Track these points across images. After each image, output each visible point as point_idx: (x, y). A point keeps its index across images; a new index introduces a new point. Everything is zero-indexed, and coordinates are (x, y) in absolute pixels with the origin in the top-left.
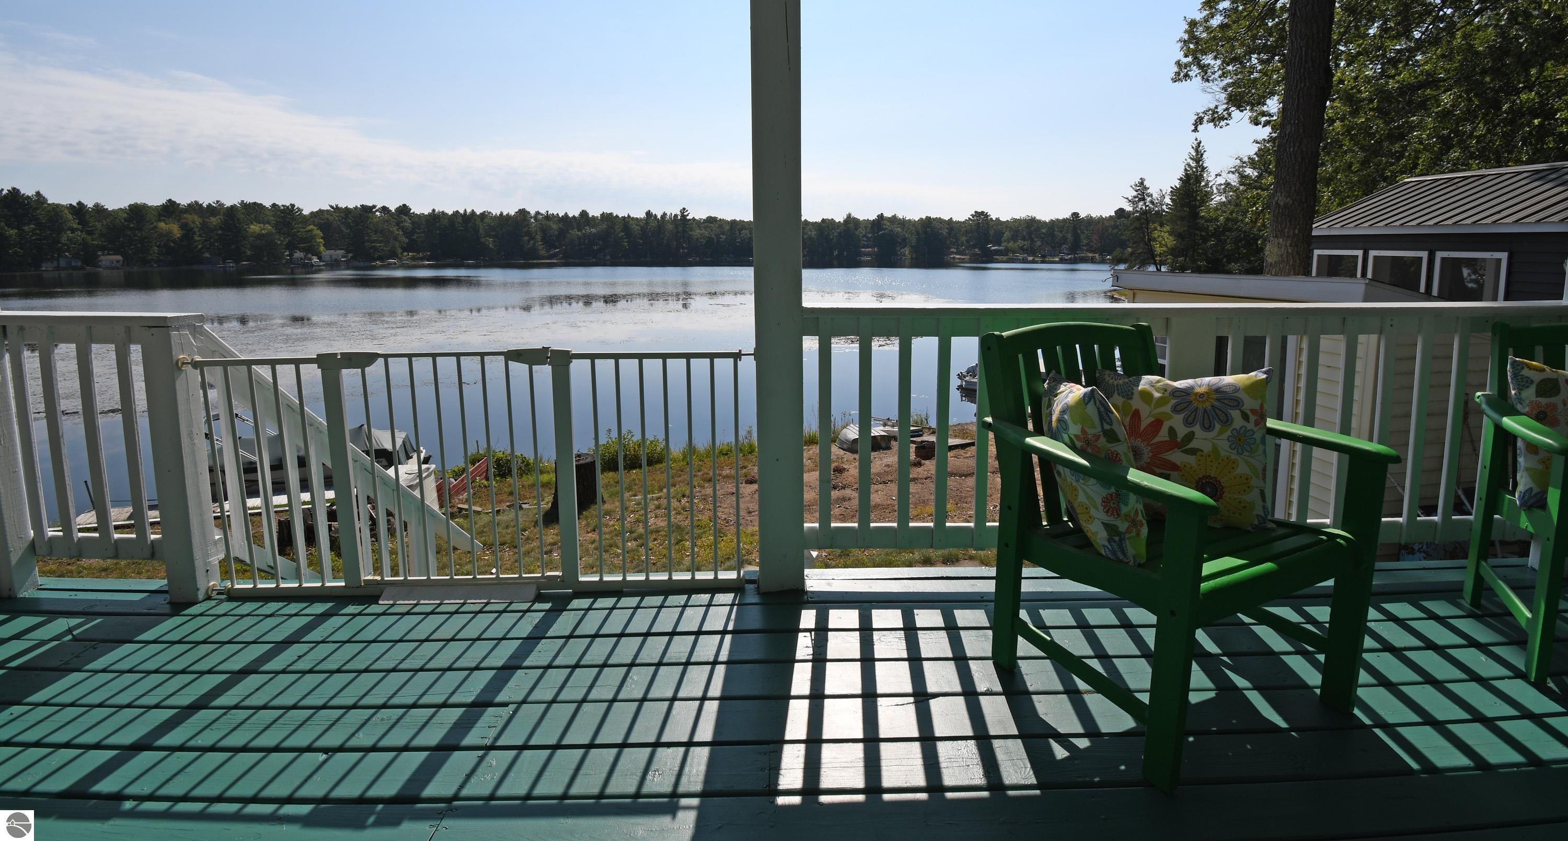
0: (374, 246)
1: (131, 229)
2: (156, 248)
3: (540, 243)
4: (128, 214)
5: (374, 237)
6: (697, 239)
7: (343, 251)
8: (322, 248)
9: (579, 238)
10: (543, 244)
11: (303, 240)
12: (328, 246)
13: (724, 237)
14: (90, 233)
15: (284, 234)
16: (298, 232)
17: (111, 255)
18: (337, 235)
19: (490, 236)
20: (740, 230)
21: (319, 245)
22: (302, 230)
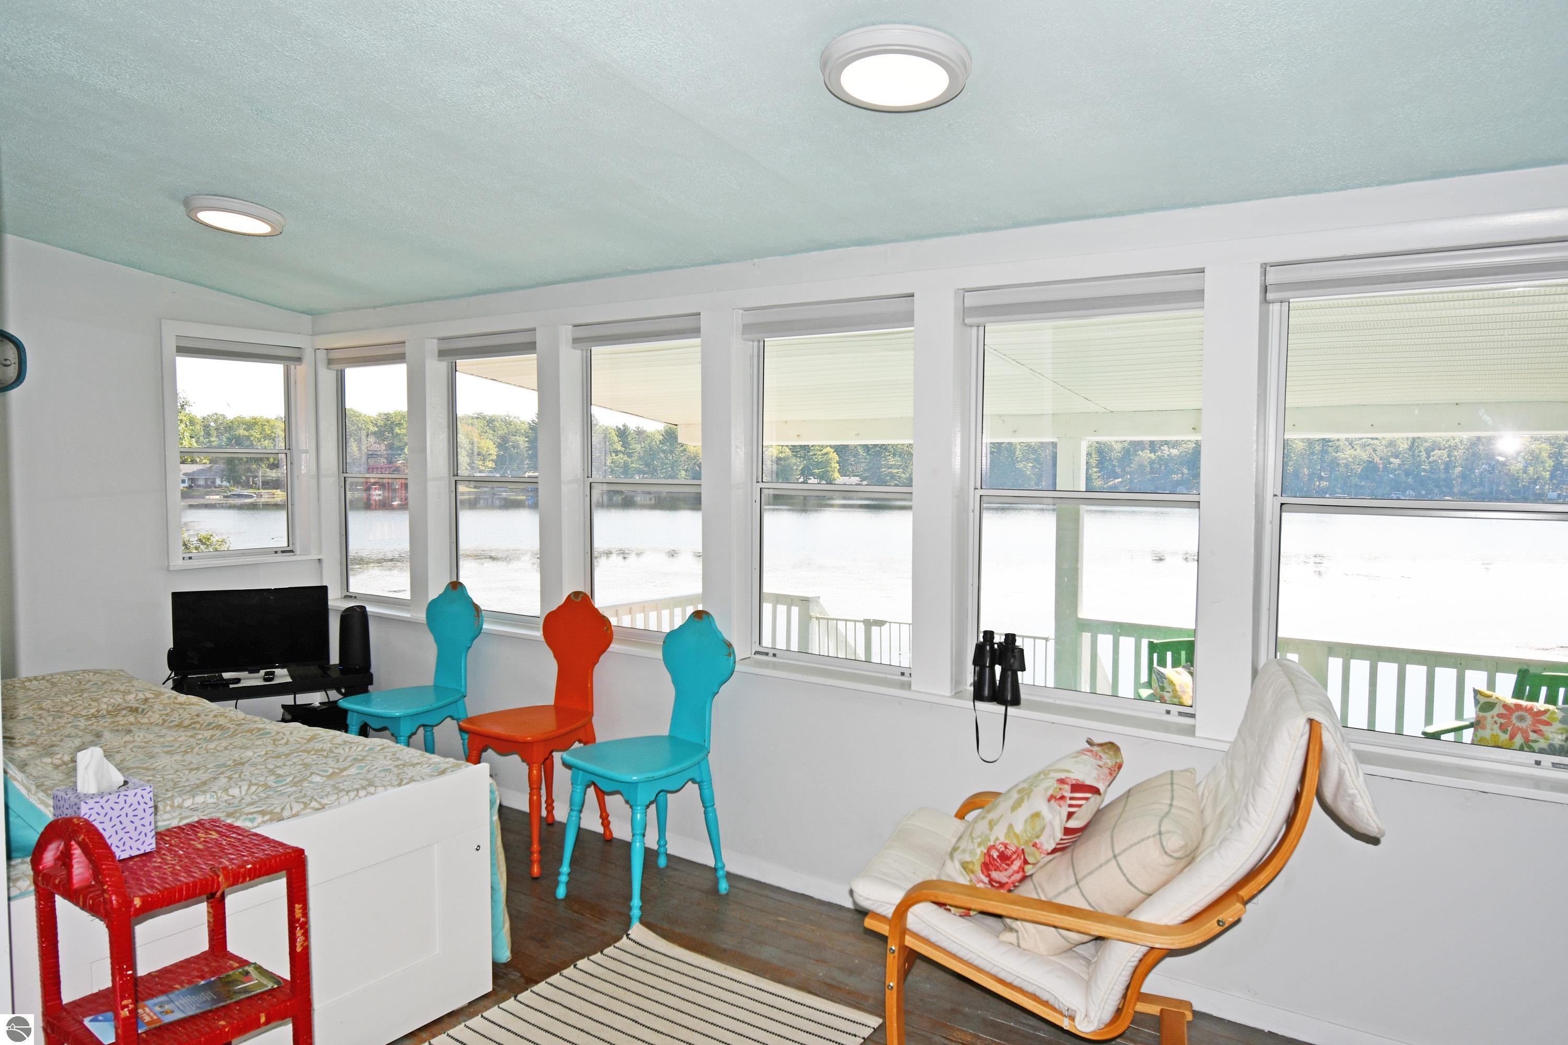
0: (891, 473)
1: (664, 452)
2: (683, 472)
3: (1095, 470)
4: (663, 435)
5: (892, 461)
6: (1346, 466)
7: (858, 478)
8: (836, 475)
9: (1152, 462)
10: (1100, 472)
11: (819, 465)
12: (843, 473)
13: (1397, 461)
14: (630, 455)
15: (800, 457)
16: (815, 455)
17: (646, 478)
18: (852, 459)
19: (1028, 460)
20: (1428, 452)
21: (833, 471)
22: (819, 453)
